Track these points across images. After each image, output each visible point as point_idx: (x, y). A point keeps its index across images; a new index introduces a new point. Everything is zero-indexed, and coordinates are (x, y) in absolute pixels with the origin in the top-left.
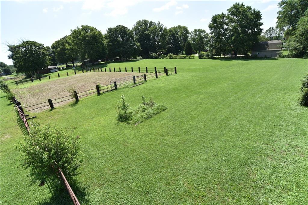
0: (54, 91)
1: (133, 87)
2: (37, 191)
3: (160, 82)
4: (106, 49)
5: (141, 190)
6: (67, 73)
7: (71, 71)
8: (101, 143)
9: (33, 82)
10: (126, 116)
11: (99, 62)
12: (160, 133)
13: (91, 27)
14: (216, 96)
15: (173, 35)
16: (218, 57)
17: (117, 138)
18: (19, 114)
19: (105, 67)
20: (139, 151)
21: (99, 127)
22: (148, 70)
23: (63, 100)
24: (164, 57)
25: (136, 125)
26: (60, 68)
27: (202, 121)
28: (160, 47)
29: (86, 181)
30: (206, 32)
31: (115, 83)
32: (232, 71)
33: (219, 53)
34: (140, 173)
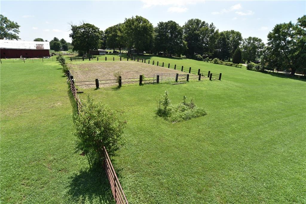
0: (101, 72)
1: (175, 84)
2: (78, 159)
3: (202, 85)
4: (153, 42)
5: (172, 189)
6: (114, 58)
7: (117, 57)
8: (138, 131)
9: (83, 60)
10: (165, 111)
11: (144, 53)
12: (196, 137)
13: (144, 18)
14: (263, 114)
15: (224, 39)
16: (270, 71)
17: (154, 130)
18: (71, 86)
19: (149, 59)
20: (173, 149)
21: (137, 116)
22: (191, 70)
23: (107, 82)
24: (209, 60)
25: (173, 123)
26: (108, 52)
27: (243, 137)
28: (207, 50)
29: (120, 164)
30: (262, 42)
31: (158, 76)
32: (285, 90)
33: (272, 67)
34: (173, 171)
